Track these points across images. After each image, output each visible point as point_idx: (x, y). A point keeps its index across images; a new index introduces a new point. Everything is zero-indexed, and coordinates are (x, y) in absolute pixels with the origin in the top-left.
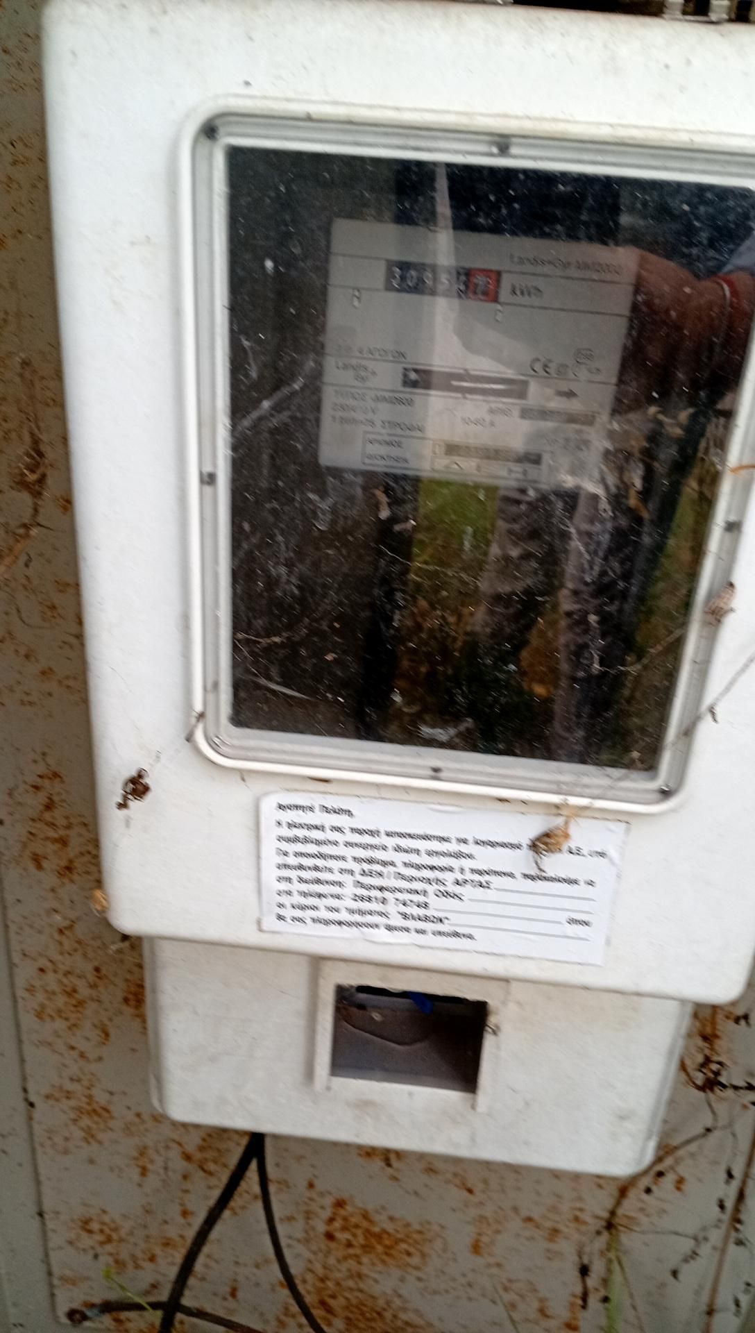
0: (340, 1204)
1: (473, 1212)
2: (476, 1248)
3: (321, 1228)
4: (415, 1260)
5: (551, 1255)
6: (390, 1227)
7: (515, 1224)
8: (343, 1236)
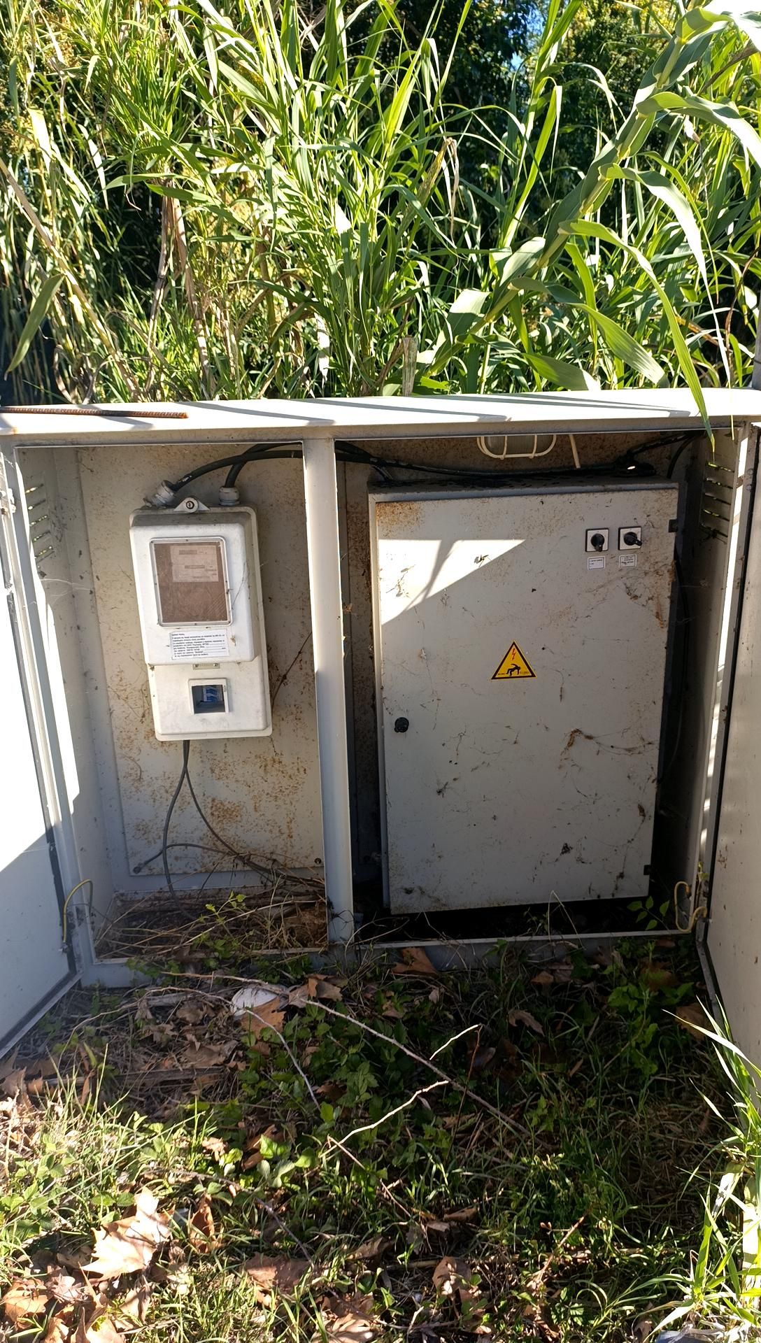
0: (213, 800)
1: (252, 795)
2: (256, 809)
3: (209, 811)
4: (239, 818)
5: (278, 807)
6: (229, 806)
7: (264, 797)
8: (216, 813)
